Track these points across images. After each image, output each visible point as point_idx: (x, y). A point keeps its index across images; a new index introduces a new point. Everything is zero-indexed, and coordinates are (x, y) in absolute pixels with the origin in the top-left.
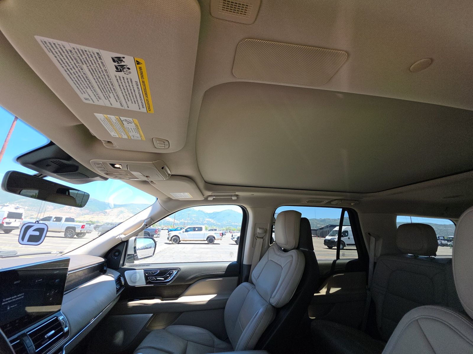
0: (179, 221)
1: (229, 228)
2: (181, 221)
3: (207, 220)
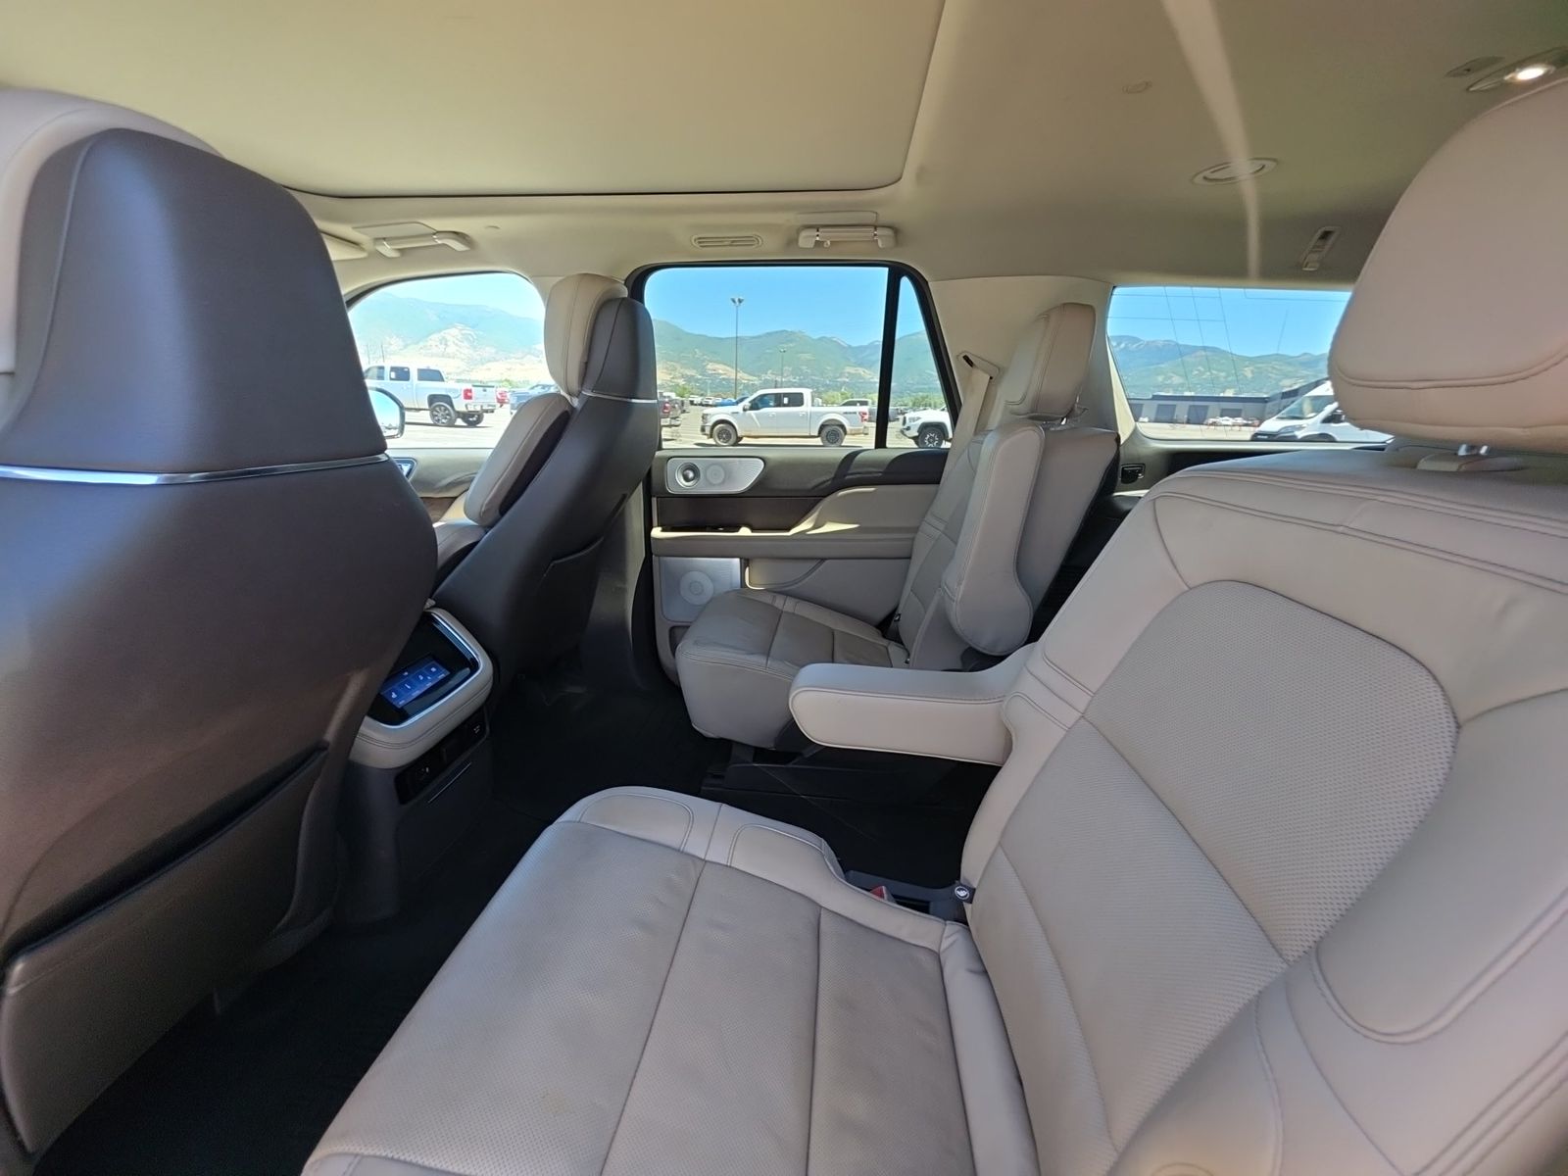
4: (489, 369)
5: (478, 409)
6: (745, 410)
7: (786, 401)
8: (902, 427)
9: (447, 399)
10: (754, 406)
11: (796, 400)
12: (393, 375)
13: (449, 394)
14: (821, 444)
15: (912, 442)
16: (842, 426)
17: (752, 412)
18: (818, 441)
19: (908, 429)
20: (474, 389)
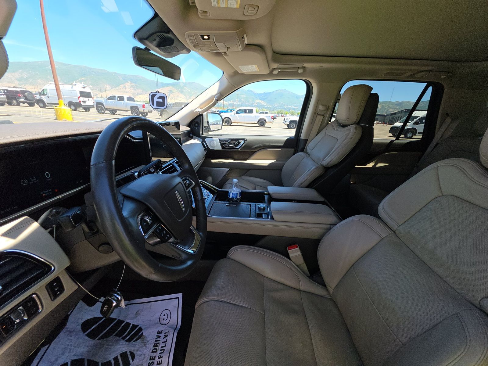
0: (228, 102)
1: (280, 111)
2: (230, 102)
3: (257, 102)
4: (140, 97)
5: (147, 111)
6: (234, 114)
7: (247, 111)
8: (283, 121)
9: (137, 108)
10: (237, 113)
11: (251, 111)
12: (118, 99)
13: (138, 106)
14: (258, 126)
15: (286, 126)
16: (265, 120)
17: (237, 115)
18: (257, 125)
19: (286, 122)
20: (146, 104)
